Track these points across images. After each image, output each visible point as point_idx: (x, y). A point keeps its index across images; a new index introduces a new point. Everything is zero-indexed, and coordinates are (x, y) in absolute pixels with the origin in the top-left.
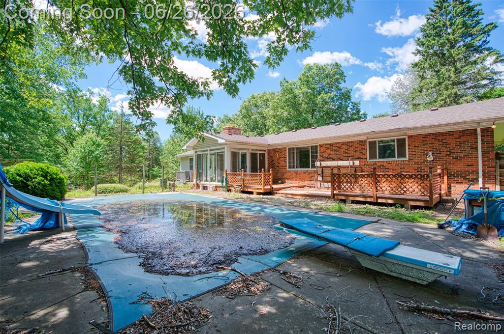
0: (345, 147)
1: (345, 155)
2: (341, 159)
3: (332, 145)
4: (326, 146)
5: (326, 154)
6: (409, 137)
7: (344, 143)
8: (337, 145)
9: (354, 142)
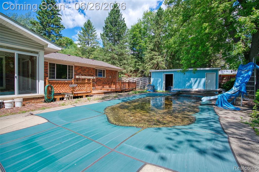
0: (87, 70)
1: (87, 74)
2: (86, 75)
3: (81, 67)
4: (79, 67)
5: (78, 72)
6: (106, 70)
7: (87, 68)
8: (84, 68)
9: (91, 68)
